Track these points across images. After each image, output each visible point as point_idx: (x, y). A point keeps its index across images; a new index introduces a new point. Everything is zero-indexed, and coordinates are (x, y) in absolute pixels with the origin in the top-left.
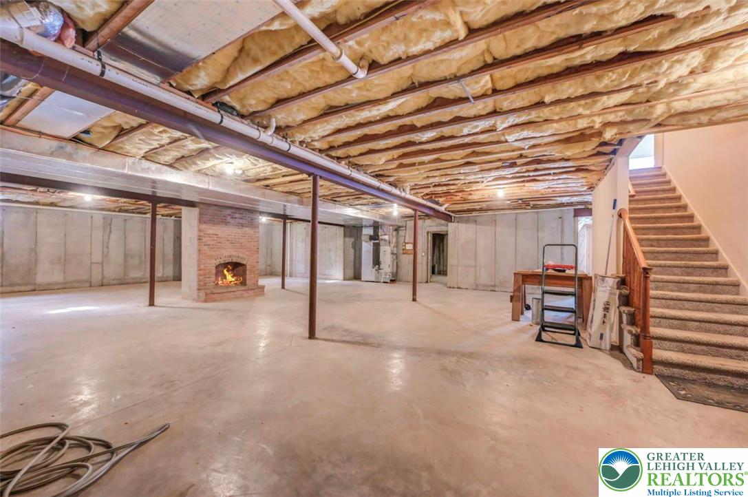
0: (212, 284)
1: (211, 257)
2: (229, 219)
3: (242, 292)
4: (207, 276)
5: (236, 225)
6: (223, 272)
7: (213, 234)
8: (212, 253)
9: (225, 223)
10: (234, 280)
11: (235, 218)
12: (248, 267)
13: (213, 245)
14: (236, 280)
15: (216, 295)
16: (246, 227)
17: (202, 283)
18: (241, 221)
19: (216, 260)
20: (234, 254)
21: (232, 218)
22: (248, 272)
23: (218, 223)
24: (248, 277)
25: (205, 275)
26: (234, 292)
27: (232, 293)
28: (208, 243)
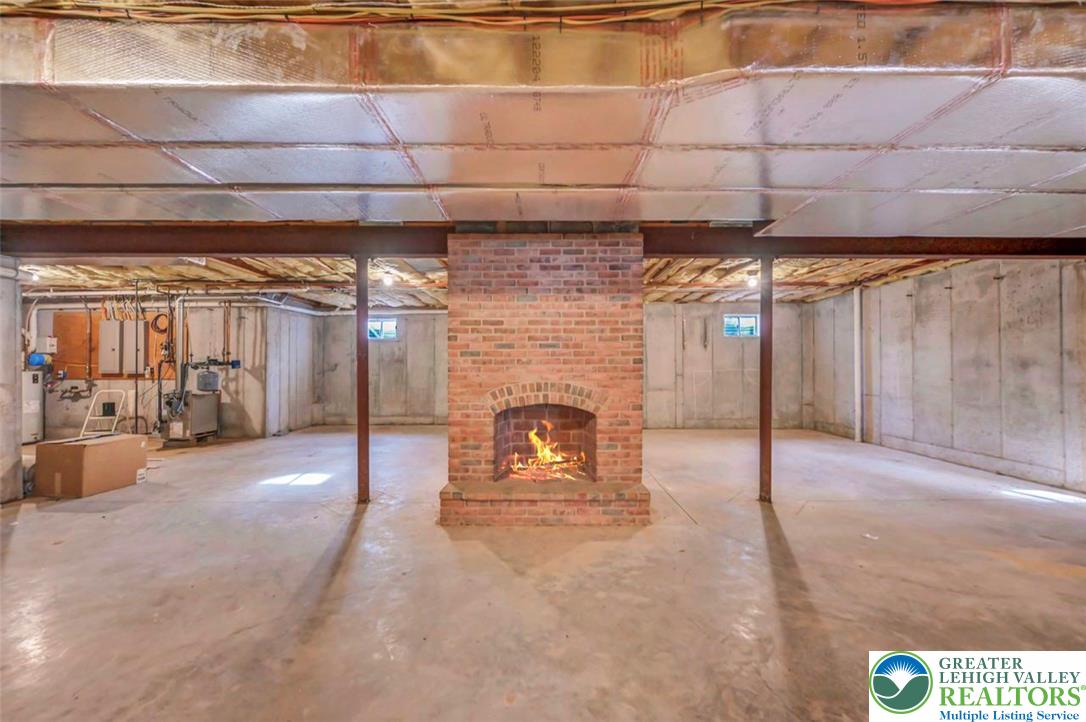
0: (483, 466)
1: (480, 389)
2: (534, 272)
3: (561, 507)
4: (471, 442)
5: (559, 291)
6: (527, 436)
7: (485, 323)
8: (484, 377)
9: (521, 284)
10: (559, 459)
11: (557, 268)
12: (602, 423)
13: (486, 354)
14: (567, 461)
15: (474, 508)
16: (593, 291)
17: (456, 461)
18: (575, 276)
19: (494, 396)
20: (553, 378)
21: (544, 268)
22: (601, 441)
23: (500, 291)
24: (602, 454)
25: (464, 439)
26: (533, 502)
27: (526, 507)
28: (473, 347)
